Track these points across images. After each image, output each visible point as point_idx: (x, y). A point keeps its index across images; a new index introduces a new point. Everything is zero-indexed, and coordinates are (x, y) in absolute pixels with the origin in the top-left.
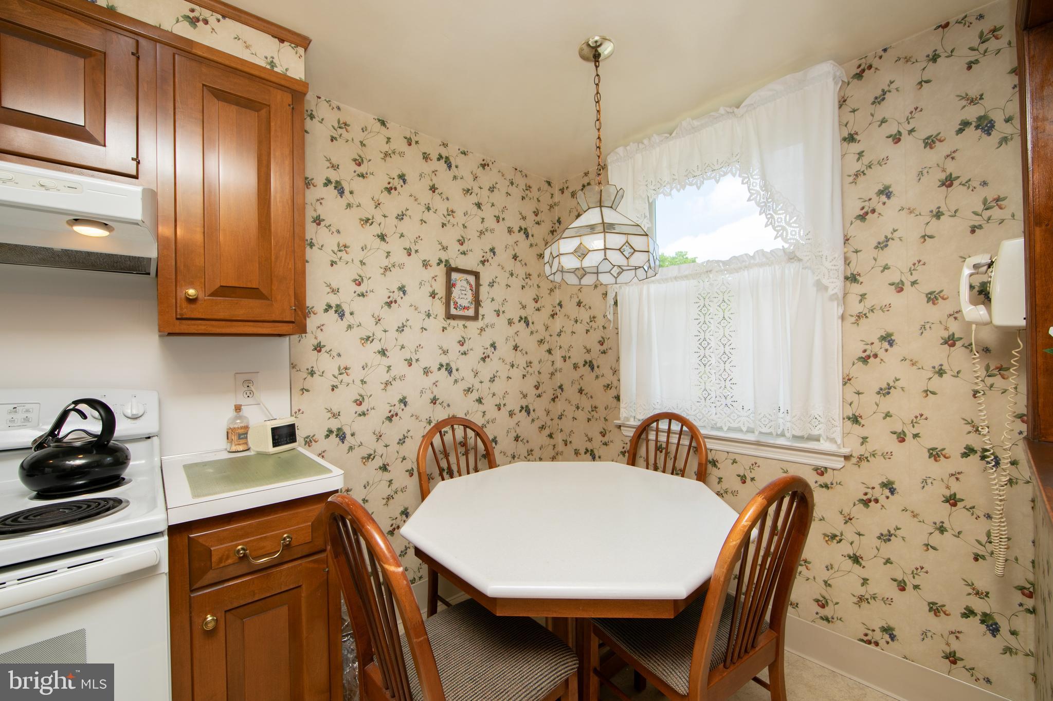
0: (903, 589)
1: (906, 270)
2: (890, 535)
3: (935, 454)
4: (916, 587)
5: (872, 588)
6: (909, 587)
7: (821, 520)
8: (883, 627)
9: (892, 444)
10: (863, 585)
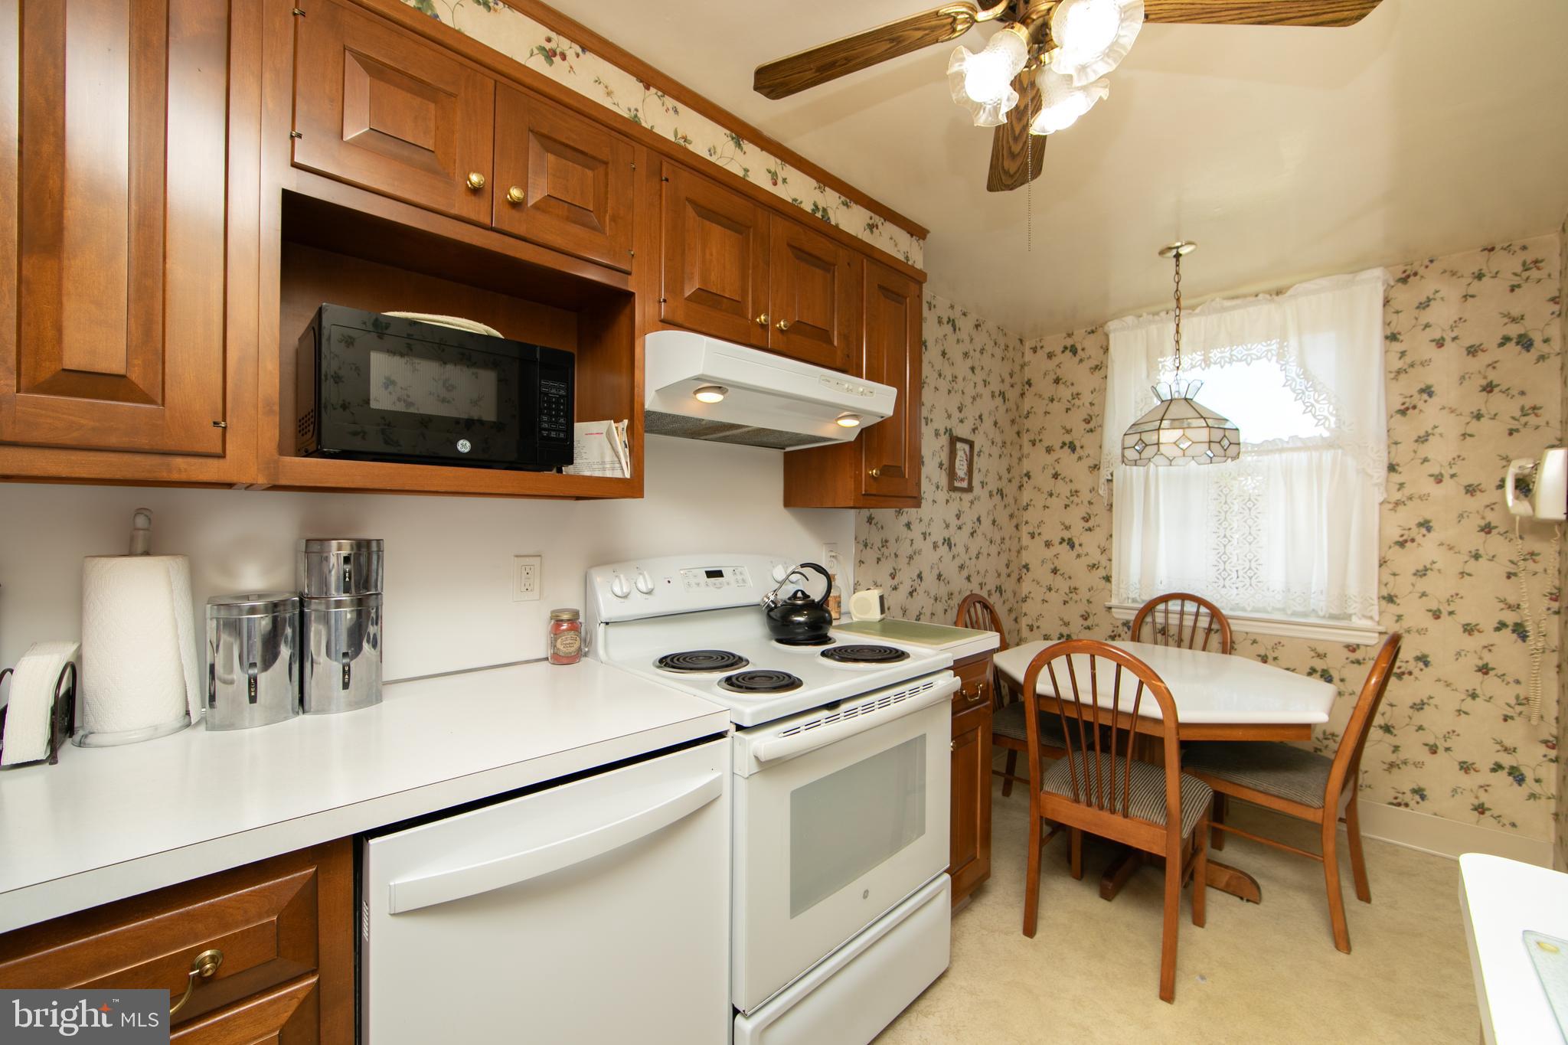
0: (1434, 752)
1: (1446, 464)
2: (1423, 704)
3: (1469, 629)
4: (1448, 749)
5: (1403, 755)
6: (1441, 750)
7: (1351, 694)
8: (1414, 789)
9: (1428, 622)
10: (1394, 752)
